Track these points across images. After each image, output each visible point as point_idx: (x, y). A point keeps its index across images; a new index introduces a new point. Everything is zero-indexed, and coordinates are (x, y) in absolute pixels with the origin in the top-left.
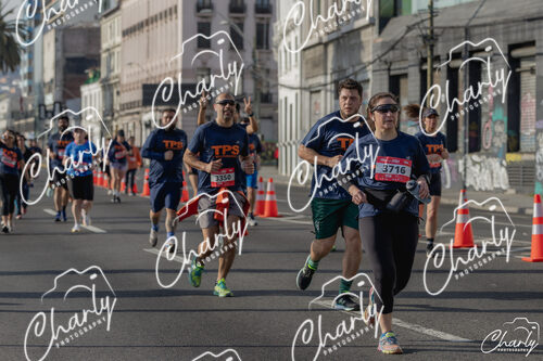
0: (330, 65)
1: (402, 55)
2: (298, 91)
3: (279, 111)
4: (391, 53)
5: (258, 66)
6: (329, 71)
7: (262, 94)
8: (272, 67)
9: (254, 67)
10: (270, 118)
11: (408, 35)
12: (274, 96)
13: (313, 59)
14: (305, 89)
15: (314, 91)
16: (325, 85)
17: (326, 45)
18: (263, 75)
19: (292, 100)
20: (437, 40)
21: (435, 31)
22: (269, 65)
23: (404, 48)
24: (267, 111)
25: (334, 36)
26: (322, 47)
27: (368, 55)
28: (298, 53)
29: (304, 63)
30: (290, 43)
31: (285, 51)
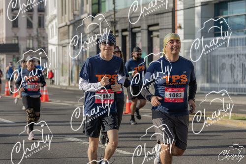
0: (71, 34)
2: (57, 46)
3: (49, 55)
5: (39, 35)
6: (70, 37)
7: (41, 48)
9: (38, 36)
10: (45, 58)
12: (46, 49)
13: (63, 32)
14: (60, 45)
15: (64, 46)
16: (69, 43)
17: (69, 26)
18: (41, 39)
19: (54, 50)
20: (117, 23)
21: (116, 19)
22: (44, 35)
25: (72, 22)
26: (67, 27)
28: (57, 29)
29: (59, 33)
30: (53, 25)
31: (51, 29)
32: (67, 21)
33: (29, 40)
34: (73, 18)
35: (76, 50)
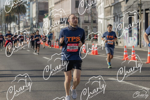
0: (112, 12)
1: (132, 9)
2: (104, 20)
3: (98, 25)
4: (129, 9)
5: (92, 13)
6: (112, 14)
7: (93, 21)
8: (96, 13)
9: (91, 13)
10: (96, 27)
11: (134, 4)
12: (97, 21)
13: (107, 11)
14: (105, 19)
15: (108, 20)
16: (111, 18)
17: (111, 7)
18: (93, 15)
19: (102, 22)
20: (142, 5)
21: (142, 2)
22: (95, 12)
23: (133, 7)
24: (95, 25)
25: (114, 4)
26: (110, 8)
27: (123, 10)
28: (104, 9)
29: (105, 12)
30: (101, 6)
31: (100, 9)
32: (110, 4)
33: (86, 15)
34: (114, 2)
35: (116, 22)
